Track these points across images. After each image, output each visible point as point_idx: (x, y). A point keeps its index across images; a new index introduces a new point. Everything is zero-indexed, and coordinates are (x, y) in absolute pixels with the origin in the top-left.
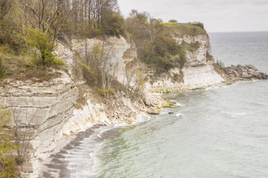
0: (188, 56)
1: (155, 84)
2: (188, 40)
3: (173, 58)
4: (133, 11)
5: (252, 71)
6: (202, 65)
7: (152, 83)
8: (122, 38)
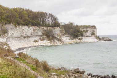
0: (84, 34)
1: (73, 40)
2: (85, 30)
3: (78, 34)
4: (70, 22)
5: (107, 39)
6: (90, 36)
7: (72, 40)
8: (58, 28)
